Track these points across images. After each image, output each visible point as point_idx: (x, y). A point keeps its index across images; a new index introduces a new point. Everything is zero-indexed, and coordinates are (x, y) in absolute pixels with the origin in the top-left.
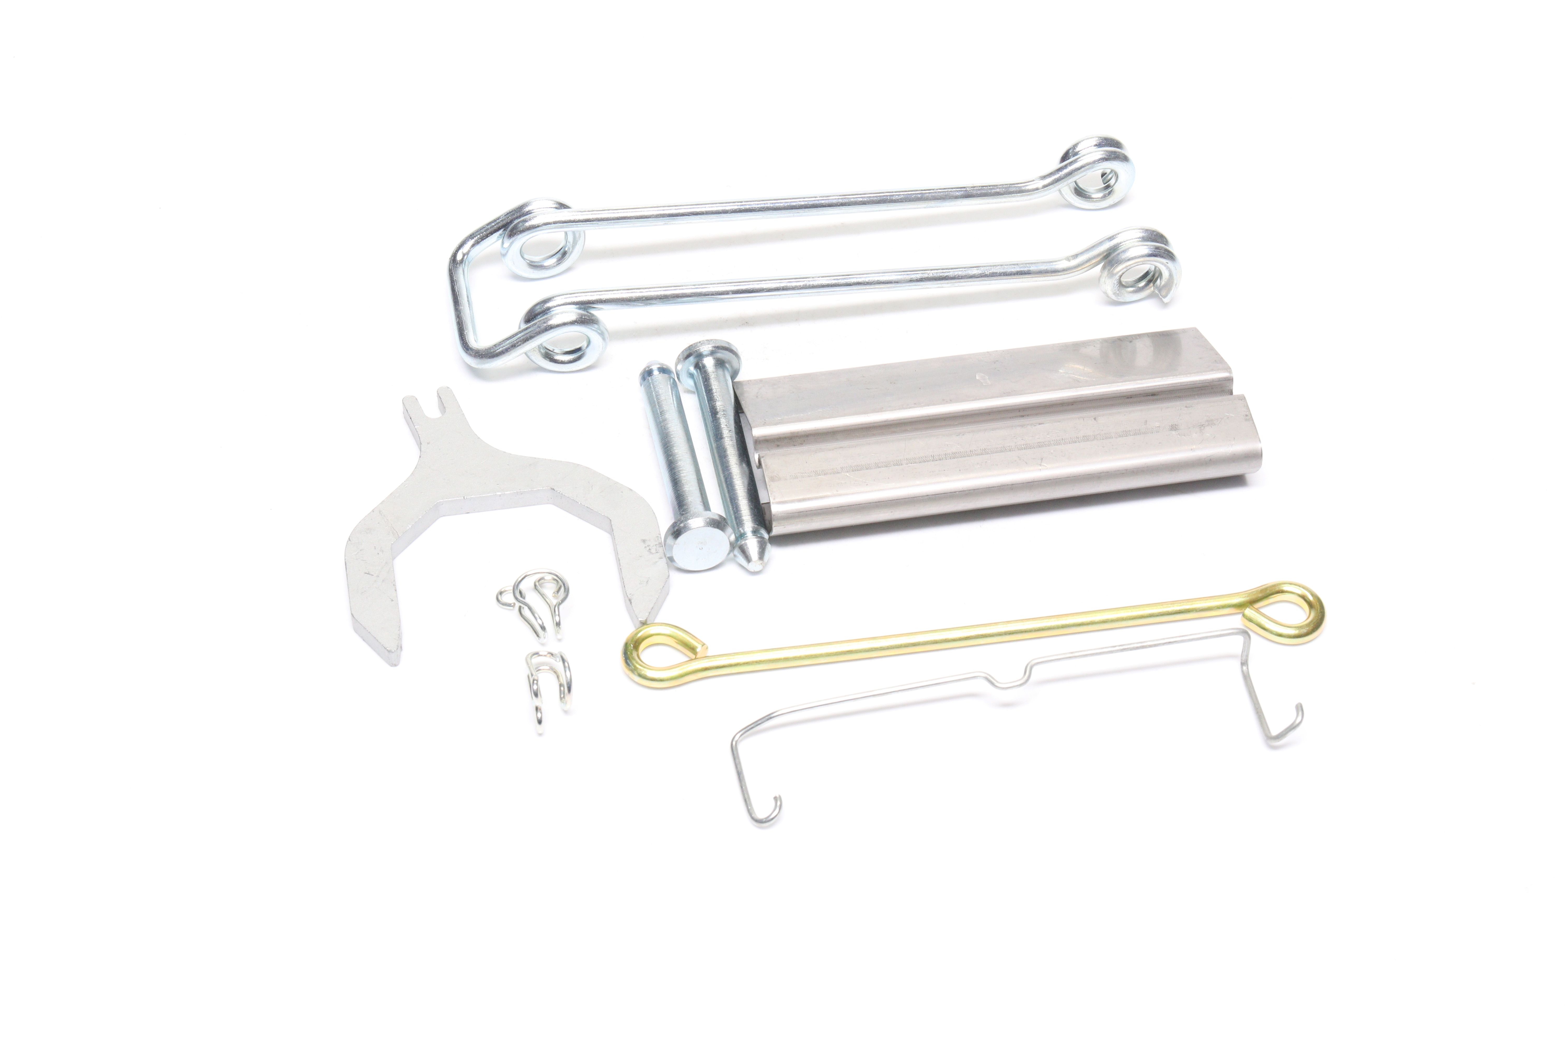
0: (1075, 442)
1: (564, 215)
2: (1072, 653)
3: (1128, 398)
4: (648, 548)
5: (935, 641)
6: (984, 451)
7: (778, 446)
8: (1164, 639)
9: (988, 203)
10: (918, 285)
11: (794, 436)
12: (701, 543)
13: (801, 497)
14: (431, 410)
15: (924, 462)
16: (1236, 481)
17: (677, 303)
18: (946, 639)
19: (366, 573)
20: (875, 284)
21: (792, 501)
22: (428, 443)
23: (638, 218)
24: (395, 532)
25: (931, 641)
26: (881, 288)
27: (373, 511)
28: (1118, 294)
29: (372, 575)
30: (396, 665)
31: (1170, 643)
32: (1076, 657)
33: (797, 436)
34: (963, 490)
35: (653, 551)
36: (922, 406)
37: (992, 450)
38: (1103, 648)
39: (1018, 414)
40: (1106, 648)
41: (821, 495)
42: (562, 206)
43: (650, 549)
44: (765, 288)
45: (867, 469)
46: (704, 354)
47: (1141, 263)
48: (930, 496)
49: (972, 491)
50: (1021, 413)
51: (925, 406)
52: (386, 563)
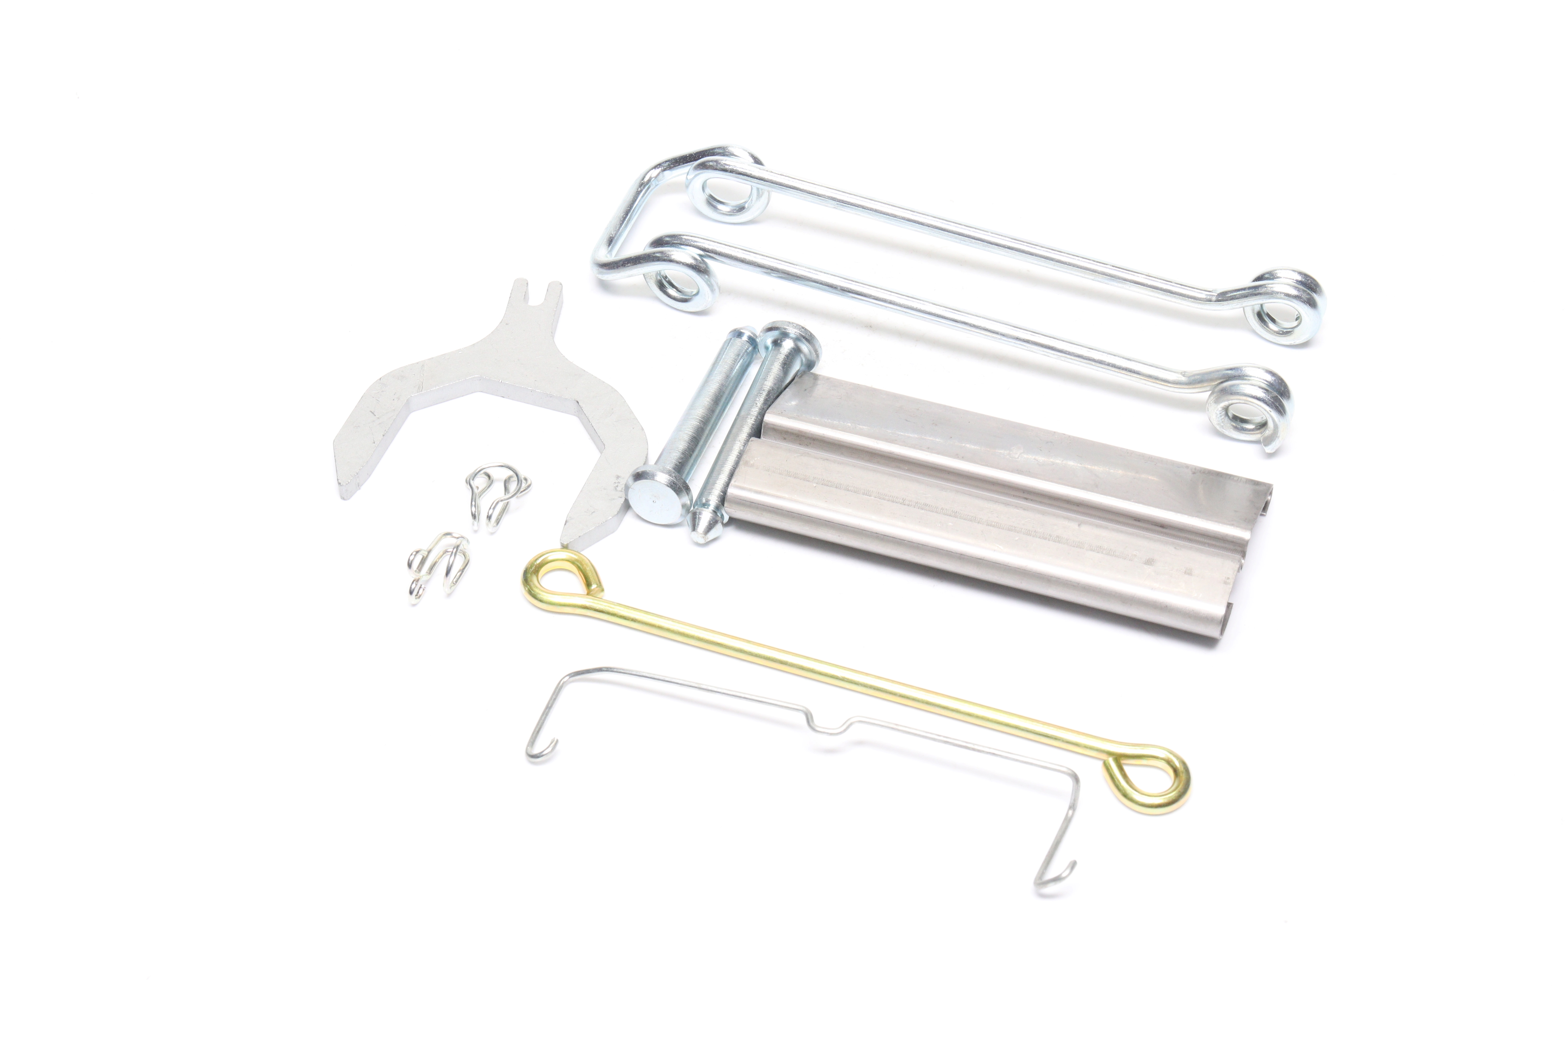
0: (1045, 539)
1: (755, 170)
2: (897, 725)
3: (1135, 520)
4: (616, 485)
5: (802, 666)
6: (954, 514)
7: (785, 439)
8: (990, 748)
9: (1158, 298)
10: (1024, 346)
11: (802, 436)
12: (655, 496)
13: (759, 489)
14: (536, 297)
15: (893, 502)
16: (1208, 642)
17: (808, 286)
18: (813, 669)
19: (371, 412)
20: (981, 329)
21: (750, 490)
22: (507, 324)
23: (809, 193)
24: (421, 387)
25: (799, 665)
26: (986, 335)
27: (417, 363)
28: (1222, 426)
29: (375, 415)
30: (344, 499)
31: (994, 754)
32: (898, 730)
33: (804, 436)
34: (911, 541)
35: (619, 489)
36: (932, 452)
37: (962, 516)
38: (928, 733)
39: (1022, 495)
40: (931, 733)
41: (779, 494)
42: (757, 161)
43: (617, 486)
44: (873, 294)
45: (836, 488)
46: (791, 335)
47: (1243, 402)
48: (879, 535)
49: (921, 546)
50: (1026, 496)
51: (935, 453)
52: (394, 410)
